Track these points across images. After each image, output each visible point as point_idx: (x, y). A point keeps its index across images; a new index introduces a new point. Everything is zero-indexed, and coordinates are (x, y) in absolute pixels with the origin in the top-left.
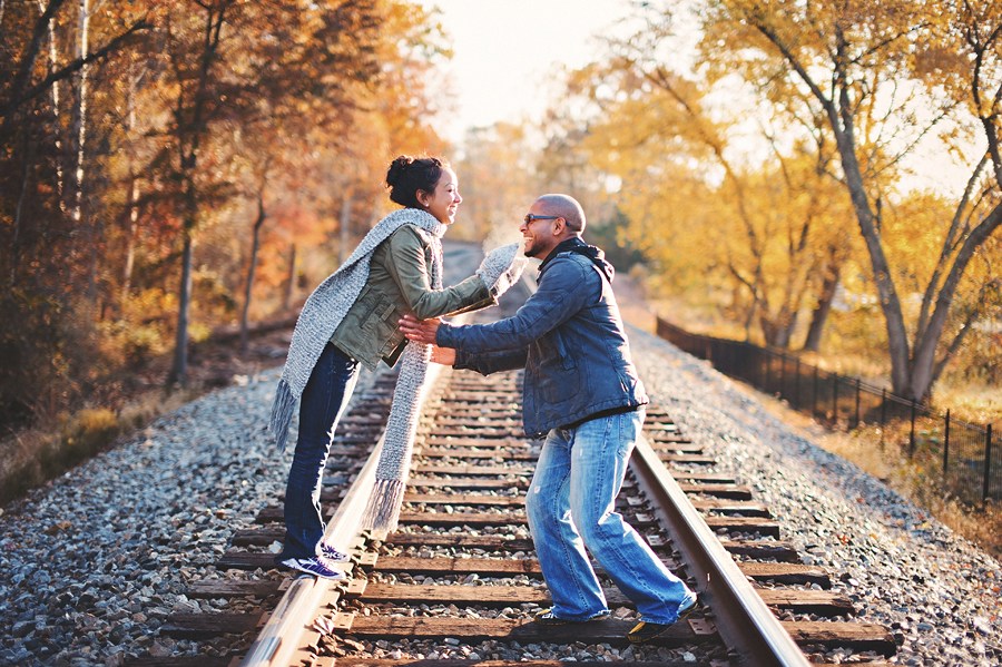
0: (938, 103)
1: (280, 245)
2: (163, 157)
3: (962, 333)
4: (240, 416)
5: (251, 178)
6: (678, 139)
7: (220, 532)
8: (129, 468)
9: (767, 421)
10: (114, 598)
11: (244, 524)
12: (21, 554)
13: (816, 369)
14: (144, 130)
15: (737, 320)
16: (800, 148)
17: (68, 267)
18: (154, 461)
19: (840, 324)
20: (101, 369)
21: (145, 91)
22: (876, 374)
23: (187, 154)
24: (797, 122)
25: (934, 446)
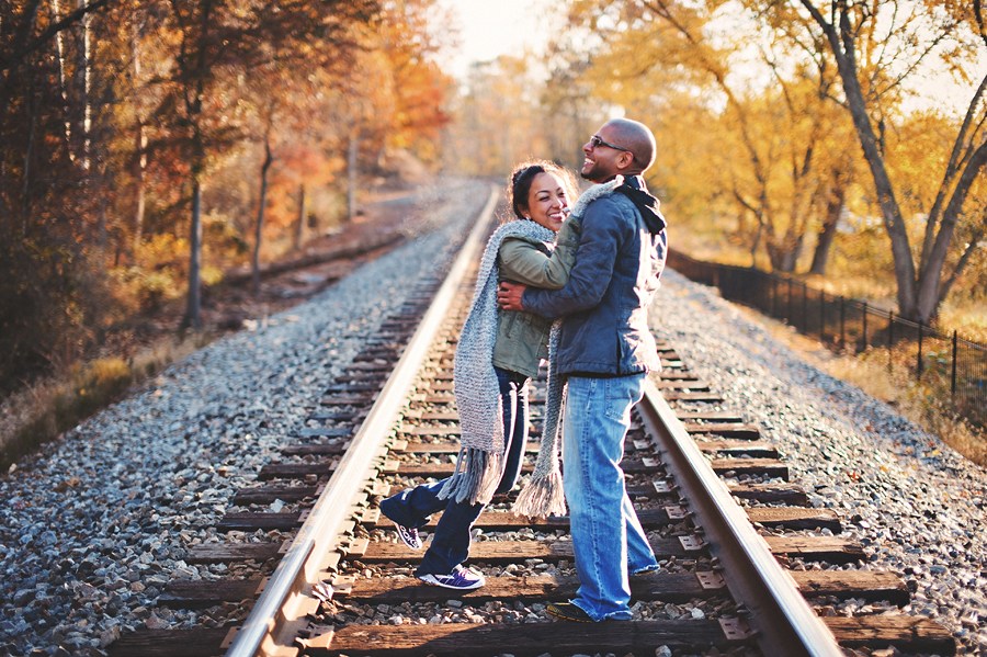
0: (940, 23)
1: (289, 186)
2: (168, 102)
3: (968, 252)
4: (249, 362)
5: (257, 122)
6: (680, 67)
7: (222, 490)
8: (139, 420)
9: (775, 350)
10: (113, 565)
11: (246, 482)
12: (30, 513)
13: (822, 293)
14: (148, 77)
15: (743, 245)
16: (802, 73)
17: (79, 217)
18: (163, 411)
19: (845, 247)
20: (115, 315)
21: (148, 38)
22: (882, 296)
23: (192, 100)
24: (798, 47)
25: (941, 367)
